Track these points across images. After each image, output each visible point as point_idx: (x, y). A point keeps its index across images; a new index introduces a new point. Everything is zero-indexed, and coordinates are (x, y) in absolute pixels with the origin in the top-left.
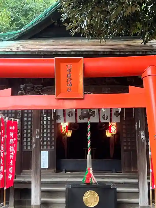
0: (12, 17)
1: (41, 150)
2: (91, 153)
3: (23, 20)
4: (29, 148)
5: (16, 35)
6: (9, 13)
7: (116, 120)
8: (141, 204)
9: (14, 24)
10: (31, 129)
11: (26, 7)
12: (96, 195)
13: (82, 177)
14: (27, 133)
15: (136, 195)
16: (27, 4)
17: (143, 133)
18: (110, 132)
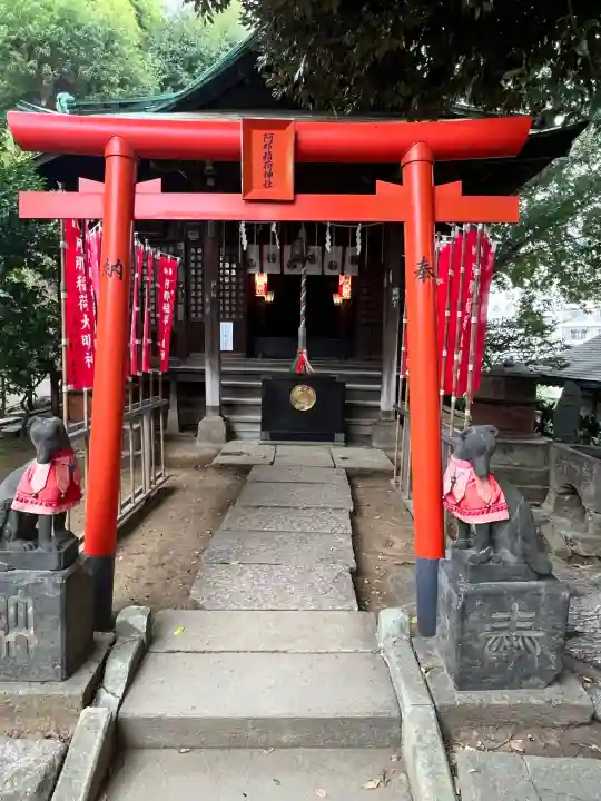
0: (164, 72)
1: (219, 320)
2: (306, 325)
3: (185, 77)
4: (200, 315)
5: (172, 101)
6: (158, 63)
7: (351, 270)
8: (383, 408)
9: (169, 88)
10: (202, 283)
11: (192, 51)
12: (311, 392)
13: (289, 366)
14: (196, 290)
15: (377, 395)
16: (193, 45)
17: (396, 291)
18: (341, 295)
